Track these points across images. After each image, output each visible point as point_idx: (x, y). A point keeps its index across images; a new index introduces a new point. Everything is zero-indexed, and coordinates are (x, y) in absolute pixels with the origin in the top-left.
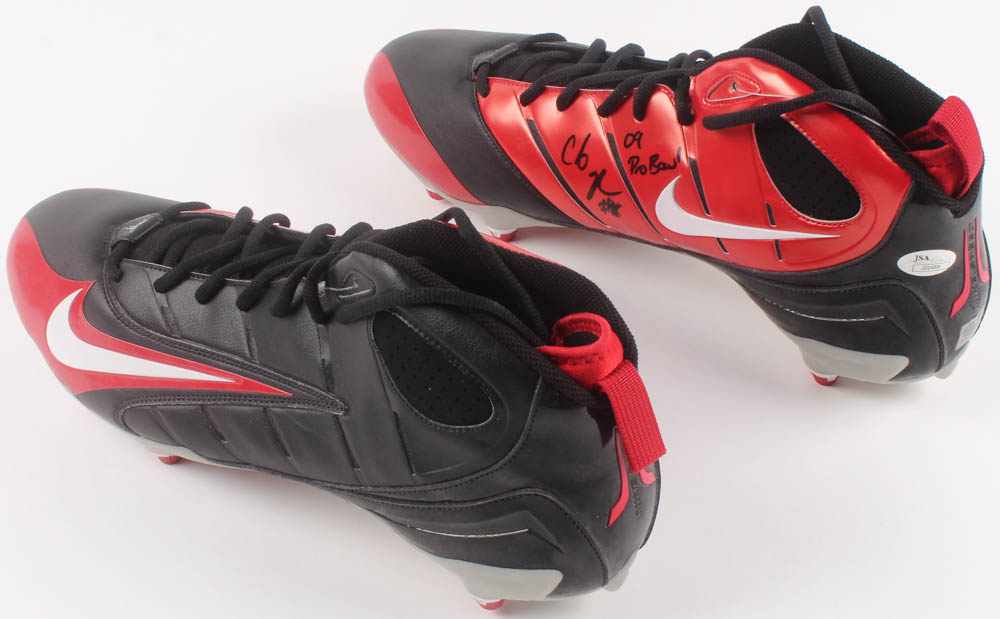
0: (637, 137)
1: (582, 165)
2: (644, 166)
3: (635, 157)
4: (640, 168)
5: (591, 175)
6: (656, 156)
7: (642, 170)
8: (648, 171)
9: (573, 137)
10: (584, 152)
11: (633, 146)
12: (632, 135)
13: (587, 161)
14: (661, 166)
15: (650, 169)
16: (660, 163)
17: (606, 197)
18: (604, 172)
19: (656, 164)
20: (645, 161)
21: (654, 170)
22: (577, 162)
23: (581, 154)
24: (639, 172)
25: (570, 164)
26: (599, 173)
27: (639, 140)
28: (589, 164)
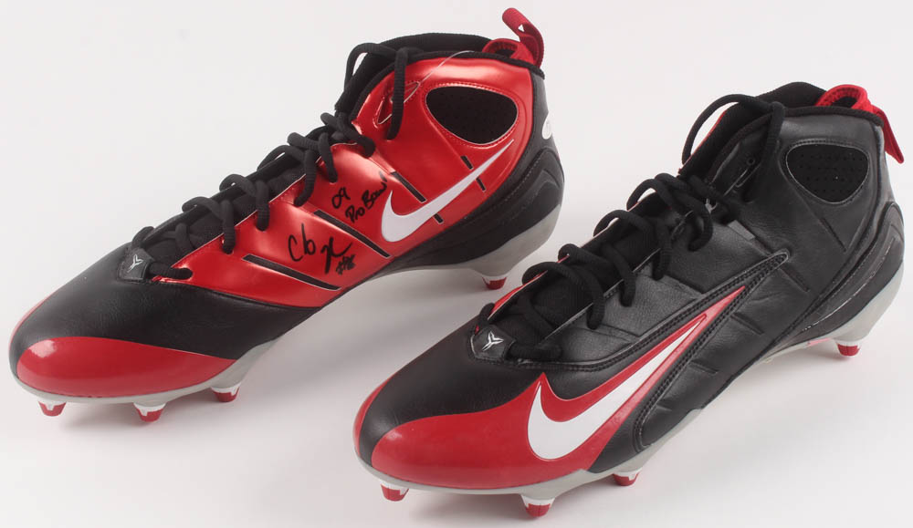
0: (342, 194)
1: (311, 250)
2: (361, 208)
3: (349, 209)
4: (358, 212)
5: (322, 251)
6: (366, 194)
7: (361, 212)
8: (366, 209)
9: (291, 237)
10: (307, 239)
11: (342, 202)
12: (337, 196)
13: (313, 243)
14: (374, 195)
15: (366, 206)
16: (372, 196)
17: (341, 259)
18: (331, 240)
19: (369, 198)
20: (359, 204)
21: (369, 204)
22: (307, 251)
23: (306, 243)
24: (359, 216)
25: (302, 257)
27: (345, 194)
28: (316, 245)
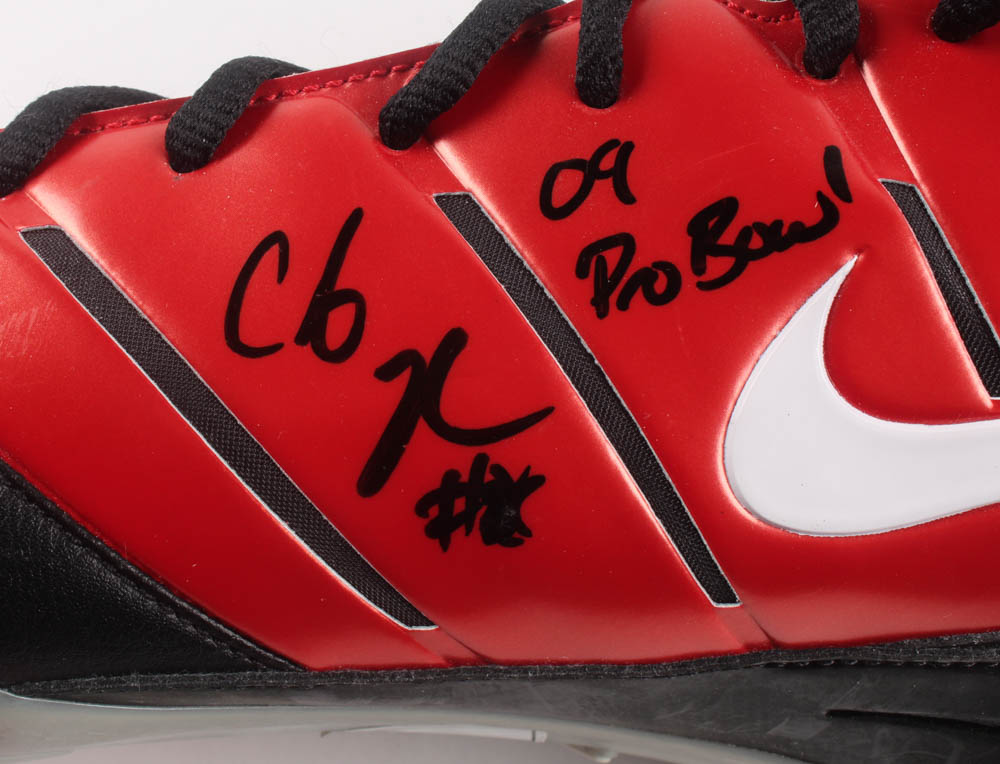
0: (608, 166)
2: (666, 267)
3: (608, 243)
4: (646, 278)
5: (386, 373)
6: (727, 208)
8: (689, 280)
9: (275, 236)
10: (343, 282)
11: (591, 203)
12: (578, 166)
13: (360, 316)
15: (698, 268)
16: (745, 234)
17: (461, 458)
18: (453, 343)
19: (728, 237)
21: (717, 266)
22: (311, 331)
23: (327, 296)
24: (639, 297)
25: (277, 347)
26: (427, 355)
27: (619, 175)
28: (370, 327)
